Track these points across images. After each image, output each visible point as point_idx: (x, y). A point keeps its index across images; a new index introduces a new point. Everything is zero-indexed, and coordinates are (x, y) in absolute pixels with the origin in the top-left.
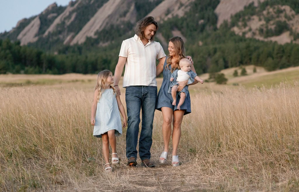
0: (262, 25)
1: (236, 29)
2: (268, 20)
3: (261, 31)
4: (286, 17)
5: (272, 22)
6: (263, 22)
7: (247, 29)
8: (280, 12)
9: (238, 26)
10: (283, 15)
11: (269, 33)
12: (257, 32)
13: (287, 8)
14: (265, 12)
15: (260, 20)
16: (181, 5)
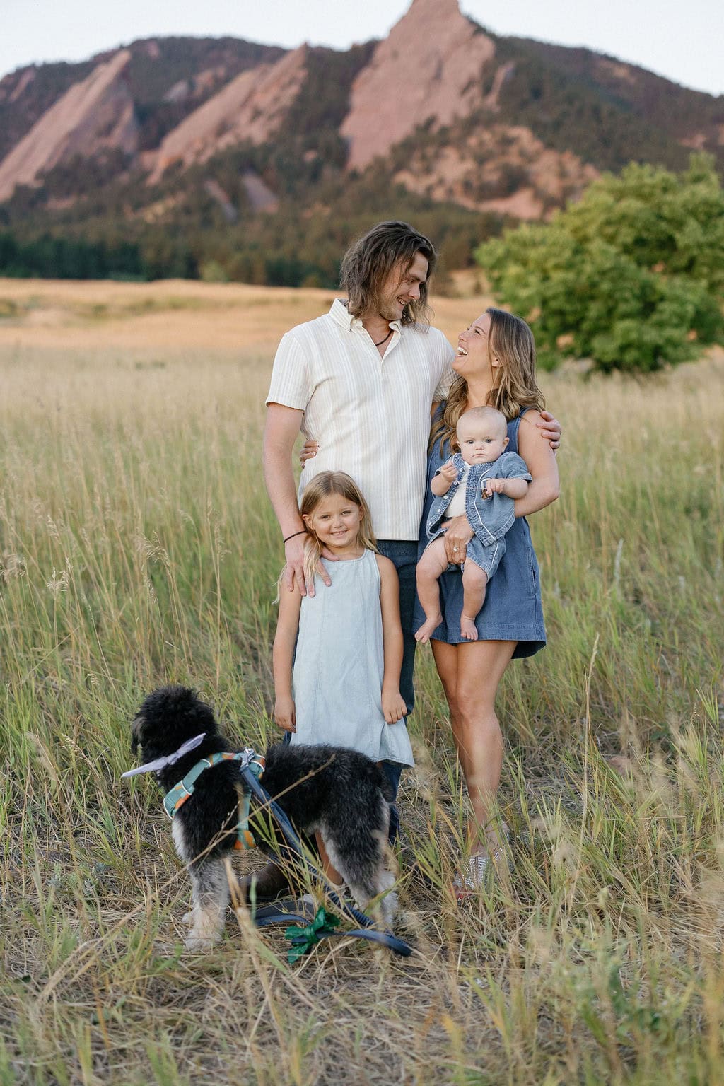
0: (468, 173)
1: (405, 178)
2: (481, 160)
3: (467, 186)
4: (522, 154)
5: (490, 166)
6: (469, 165)
7: (432, 179)
8: (507, 141)
9: (411, 170)
10: (514, 149)
11: (485, 192)
12: (458, 189)
13: (523, 134)
14: (473, 141)
15: (462, 158)
16: (257, 114)
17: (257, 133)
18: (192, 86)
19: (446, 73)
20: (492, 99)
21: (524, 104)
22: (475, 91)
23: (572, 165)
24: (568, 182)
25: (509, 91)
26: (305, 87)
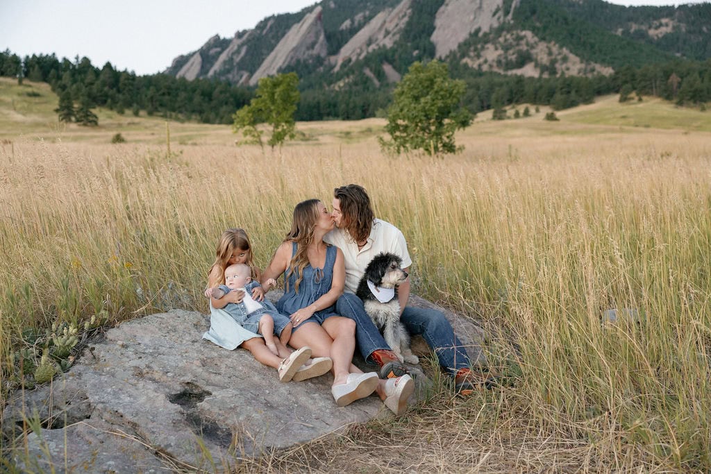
0: (500, 56)
1: (465, 60)
2: (506, 49)
3: (499, 62)
4: (527, 44)
5: (511, 52)
6: (500, 52)
7: (481, 60)
8: (519, 38)
9: (469, 57)
10: (523, 42)
11: (509, 66)
12: (495, 64)
13: (528, 34)
14: (501, 39)
15: (496, 49)
16: (387, 33)
17: (388, 43)
18: (353, 22)
19: (485, 6)
20: (510, 17)
21: (527, 18)
22: (500, 13)
23: (555, 49)
24: (553, 57)
25: (518, 12)
26: (411, 18)
